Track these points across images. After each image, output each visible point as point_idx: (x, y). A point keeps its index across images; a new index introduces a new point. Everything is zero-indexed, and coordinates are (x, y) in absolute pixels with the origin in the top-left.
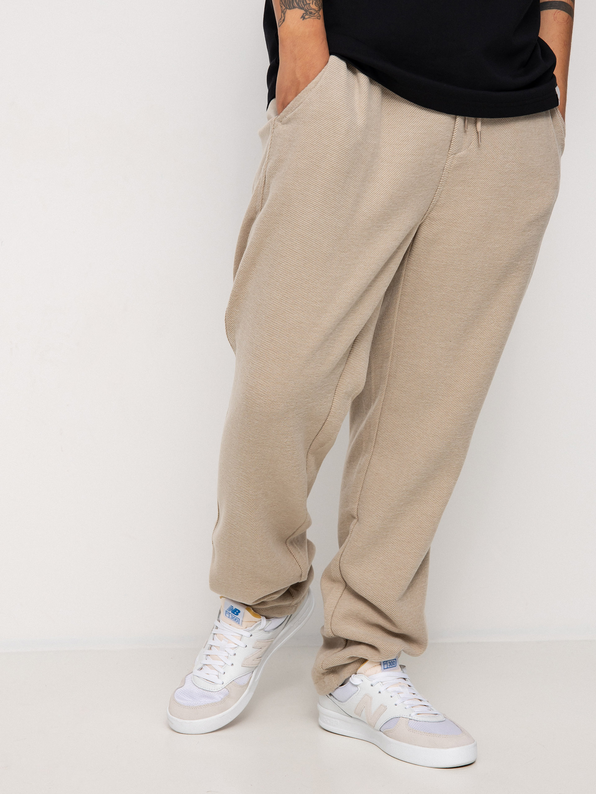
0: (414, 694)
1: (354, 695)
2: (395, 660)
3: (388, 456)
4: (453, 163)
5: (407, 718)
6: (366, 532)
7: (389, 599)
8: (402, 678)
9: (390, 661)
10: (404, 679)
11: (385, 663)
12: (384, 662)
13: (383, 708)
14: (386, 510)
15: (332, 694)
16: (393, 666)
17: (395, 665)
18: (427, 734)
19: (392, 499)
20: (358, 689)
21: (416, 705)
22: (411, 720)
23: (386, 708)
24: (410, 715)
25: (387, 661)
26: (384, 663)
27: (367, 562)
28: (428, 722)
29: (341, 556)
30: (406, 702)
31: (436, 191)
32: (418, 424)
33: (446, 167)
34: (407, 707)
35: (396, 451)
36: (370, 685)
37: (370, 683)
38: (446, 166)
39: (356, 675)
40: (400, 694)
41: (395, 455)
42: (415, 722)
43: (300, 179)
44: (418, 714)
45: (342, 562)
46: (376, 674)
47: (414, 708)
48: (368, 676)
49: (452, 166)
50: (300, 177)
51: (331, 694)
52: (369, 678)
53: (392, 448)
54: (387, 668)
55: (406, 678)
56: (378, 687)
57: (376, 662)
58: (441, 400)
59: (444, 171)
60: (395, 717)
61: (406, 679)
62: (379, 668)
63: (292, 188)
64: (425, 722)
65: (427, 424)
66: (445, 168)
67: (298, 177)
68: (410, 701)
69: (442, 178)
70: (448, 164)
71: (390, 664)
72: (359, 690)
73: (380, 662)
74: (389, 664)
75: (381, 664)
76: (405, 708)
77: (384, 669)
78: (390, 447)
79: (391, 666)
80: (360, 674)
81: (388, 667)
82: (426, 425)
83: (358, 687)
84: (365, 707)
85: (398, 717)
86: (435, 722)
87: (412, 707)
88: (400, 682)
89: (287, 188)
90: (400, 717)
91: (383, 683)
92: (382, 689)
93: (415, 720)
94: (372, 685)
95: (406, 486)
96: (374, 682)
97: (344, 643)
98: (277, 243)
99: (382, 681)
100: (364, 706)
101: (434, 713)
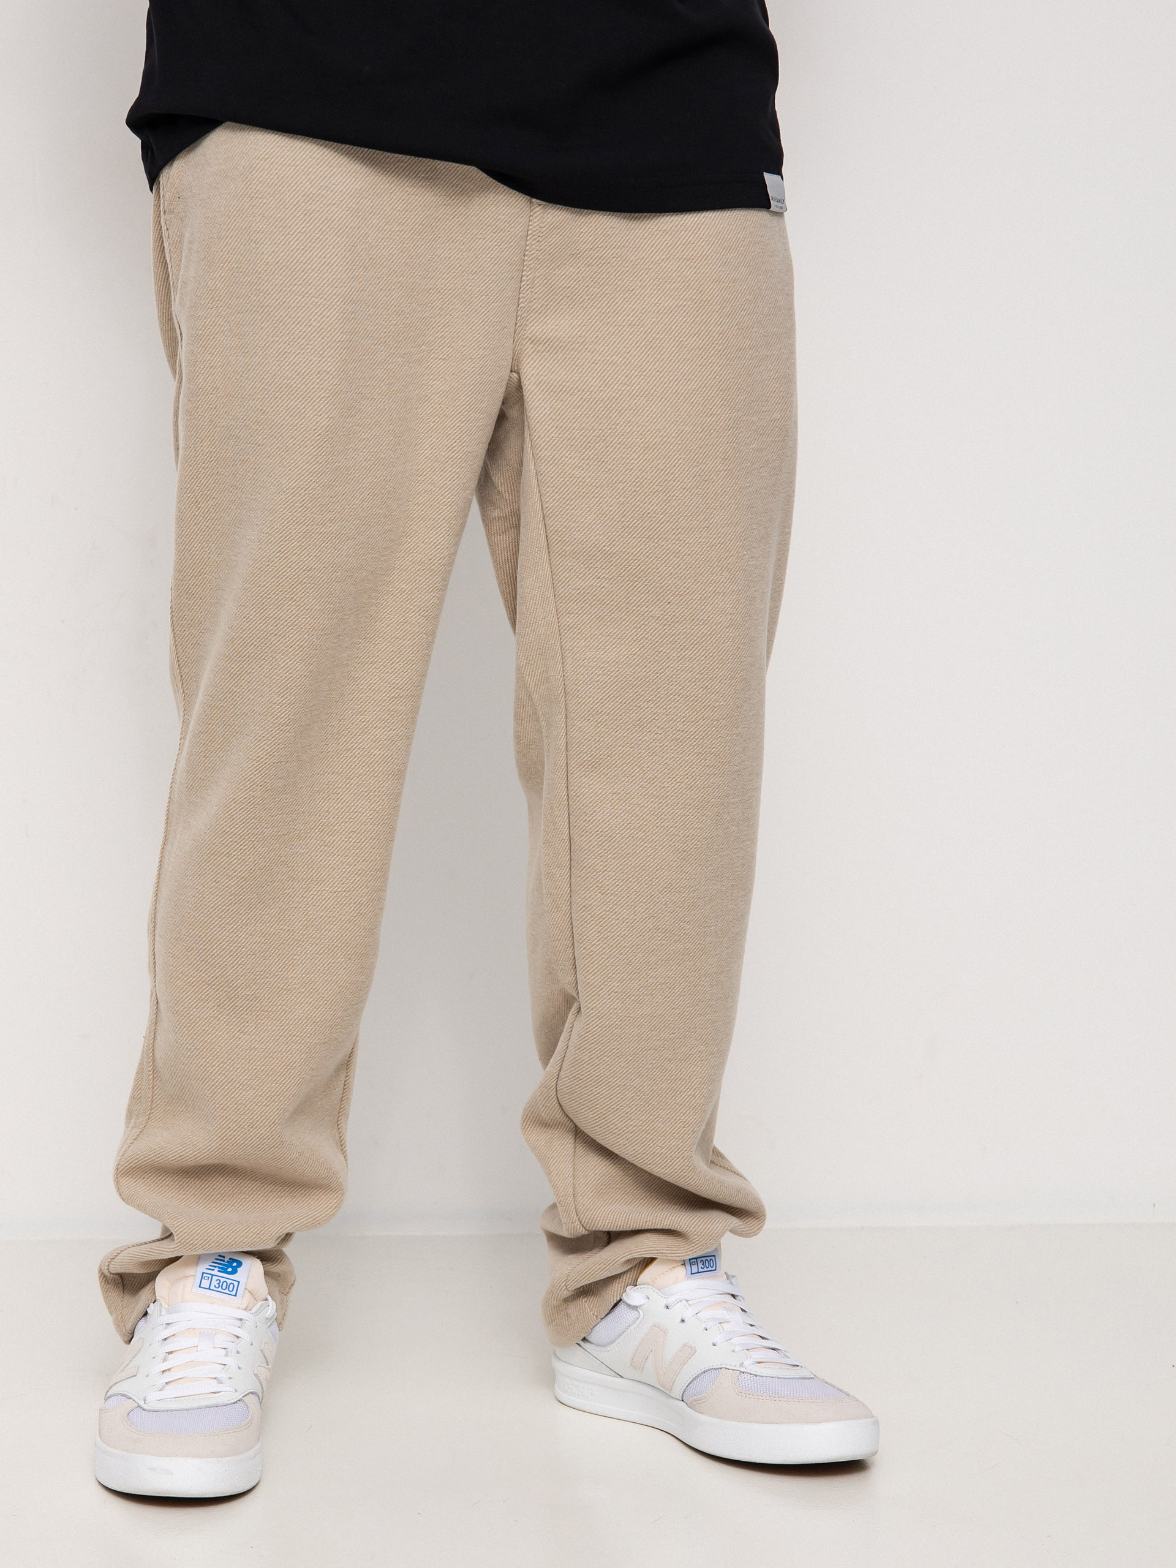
0: (752, 1325)
1: (632, 1328)
2: (713, 1258)
3: (596, 868)
4: (545, 222)
5: (736, 1370)
6: (594, 1029)
7: (669, 1157)
8: (729, 1294)
9: (702, 1259)
10: (733, 1296)
11: (693, 1261)
12: (690, 1259)
13: (689, 1351)
14: (624, 978)
15: (588, 1338)
16: (710, 1269)
17: (714, 1268)
18: (775, 1399)
19: (632, 952)
20: (639, 1315)
21: (754, 1346)
22: (742, 1375)
23: (694, 1351)
24: (742, 1365)
25: (696, 1258)
26: (691, 1261)
27: (607, 1094)
28: (779, 1378)
29: (558, 1078)
30: (736, 1340)
31: (521, 282)
32: (645, 789)
33: (531, 230)
34: (737, 1349)
35: (611, 853)
36: (663, 1305)
37: (664, 1302)
38: (530, 228)
39: (636, 1287)
40: (723, 1325)
41: (611, 861)
42: (752, 1378)
43: (223, 310)
44: (759, 1363)
45: (561, 1090)
46: (675, 1284)
47: (751, 1353)
48: (659, 1290)
49: (544, 227)
50: (222, 306)
51: (584, 1339)
52: (661, 1292)
53: (601, 849)
54: (698, 1272)
55: (737, 1296)
56: (679, 1310)
57: (675, 1261)
58: (682, 731)
59: (528, 238)
60: (712, 1369)
61: (737, 1298)
62: (681, 1272)
63: (215, 331)
64: (772, 1377)
65: (663, 786)
66: (529, 232)
67: (217, 307)
68: (745, 1337)
69: (527, 253)
70: (535, 224)
71: (703, 1264)
72: (642, 1316)
73: (684, 1261)
74: (700, 1265)
75: (684, 1264)
76: (733, 1351)
77: (692, 1274)
78: (596, 847)
79: (705, 1269)
80: (644, 1284)
81: (700, 1270)
82: (662, 788)
83: (640, 1311)
84: (652, 1350)
85: (718, 1369)
86: (793, 1379)
87: (747, 1350)
88: (724, 1300)
89: (206, 335)
90: (721, 1368)
91: (689, 1302)
92: (688, 1314)
93: (751, 1374)
94: (667, 1307)
95: (653, 919)
96: (671, 1300)
97: (606, 1239)
98: (227, 443)
99: (687, 1298)
100: (650, 1349)
101: (789, 1363)
